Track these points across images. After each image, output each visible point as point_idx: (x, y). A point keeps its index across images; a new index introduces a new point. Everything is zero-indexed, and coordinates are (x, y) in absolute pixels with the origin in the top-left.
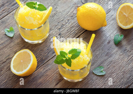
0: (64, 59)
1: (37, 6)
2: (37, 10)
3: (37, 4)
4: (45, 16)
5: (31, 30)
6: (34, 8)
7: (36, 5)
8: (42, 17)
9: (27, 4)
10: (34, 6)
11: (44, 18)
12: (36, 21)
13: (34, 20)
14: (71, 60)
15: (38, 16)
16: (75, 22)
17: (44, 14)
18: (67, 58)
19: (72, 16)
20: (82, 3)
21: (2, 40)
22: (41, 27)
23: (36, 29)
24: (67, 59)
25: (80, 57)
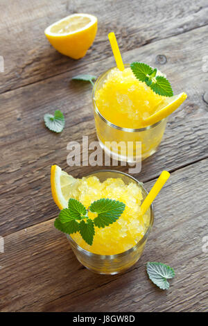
0: (79, 222)
1: (154, 80)
2: (149, 88)
3: (157, 75)
4: (163, 109)
5: (119, 128)
6: (146, 80)
7: (153, 74)
8: (156, 108)
9: (134, 64)
10: (147, 76)
11: (156, 113)
12: (137, 113)
13: (134, 109)
14: (95, 227)
15: (148, 103)
16: (173, 136)
17: (162, 103)
18: (85, 220)
19: (172, 123)
20: (202, 101)
21: (8, 129)
22: (144, 129)
23: (130, 130)
24: (83, 222)
25: (118, 224)
